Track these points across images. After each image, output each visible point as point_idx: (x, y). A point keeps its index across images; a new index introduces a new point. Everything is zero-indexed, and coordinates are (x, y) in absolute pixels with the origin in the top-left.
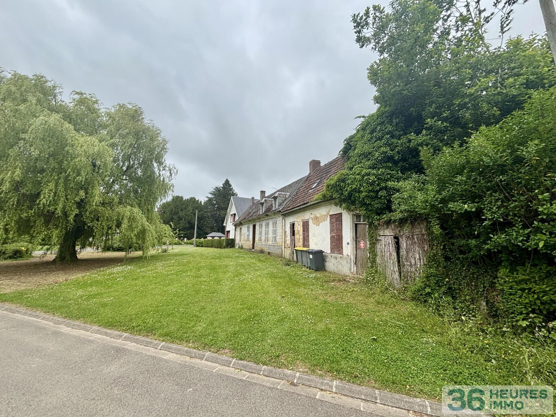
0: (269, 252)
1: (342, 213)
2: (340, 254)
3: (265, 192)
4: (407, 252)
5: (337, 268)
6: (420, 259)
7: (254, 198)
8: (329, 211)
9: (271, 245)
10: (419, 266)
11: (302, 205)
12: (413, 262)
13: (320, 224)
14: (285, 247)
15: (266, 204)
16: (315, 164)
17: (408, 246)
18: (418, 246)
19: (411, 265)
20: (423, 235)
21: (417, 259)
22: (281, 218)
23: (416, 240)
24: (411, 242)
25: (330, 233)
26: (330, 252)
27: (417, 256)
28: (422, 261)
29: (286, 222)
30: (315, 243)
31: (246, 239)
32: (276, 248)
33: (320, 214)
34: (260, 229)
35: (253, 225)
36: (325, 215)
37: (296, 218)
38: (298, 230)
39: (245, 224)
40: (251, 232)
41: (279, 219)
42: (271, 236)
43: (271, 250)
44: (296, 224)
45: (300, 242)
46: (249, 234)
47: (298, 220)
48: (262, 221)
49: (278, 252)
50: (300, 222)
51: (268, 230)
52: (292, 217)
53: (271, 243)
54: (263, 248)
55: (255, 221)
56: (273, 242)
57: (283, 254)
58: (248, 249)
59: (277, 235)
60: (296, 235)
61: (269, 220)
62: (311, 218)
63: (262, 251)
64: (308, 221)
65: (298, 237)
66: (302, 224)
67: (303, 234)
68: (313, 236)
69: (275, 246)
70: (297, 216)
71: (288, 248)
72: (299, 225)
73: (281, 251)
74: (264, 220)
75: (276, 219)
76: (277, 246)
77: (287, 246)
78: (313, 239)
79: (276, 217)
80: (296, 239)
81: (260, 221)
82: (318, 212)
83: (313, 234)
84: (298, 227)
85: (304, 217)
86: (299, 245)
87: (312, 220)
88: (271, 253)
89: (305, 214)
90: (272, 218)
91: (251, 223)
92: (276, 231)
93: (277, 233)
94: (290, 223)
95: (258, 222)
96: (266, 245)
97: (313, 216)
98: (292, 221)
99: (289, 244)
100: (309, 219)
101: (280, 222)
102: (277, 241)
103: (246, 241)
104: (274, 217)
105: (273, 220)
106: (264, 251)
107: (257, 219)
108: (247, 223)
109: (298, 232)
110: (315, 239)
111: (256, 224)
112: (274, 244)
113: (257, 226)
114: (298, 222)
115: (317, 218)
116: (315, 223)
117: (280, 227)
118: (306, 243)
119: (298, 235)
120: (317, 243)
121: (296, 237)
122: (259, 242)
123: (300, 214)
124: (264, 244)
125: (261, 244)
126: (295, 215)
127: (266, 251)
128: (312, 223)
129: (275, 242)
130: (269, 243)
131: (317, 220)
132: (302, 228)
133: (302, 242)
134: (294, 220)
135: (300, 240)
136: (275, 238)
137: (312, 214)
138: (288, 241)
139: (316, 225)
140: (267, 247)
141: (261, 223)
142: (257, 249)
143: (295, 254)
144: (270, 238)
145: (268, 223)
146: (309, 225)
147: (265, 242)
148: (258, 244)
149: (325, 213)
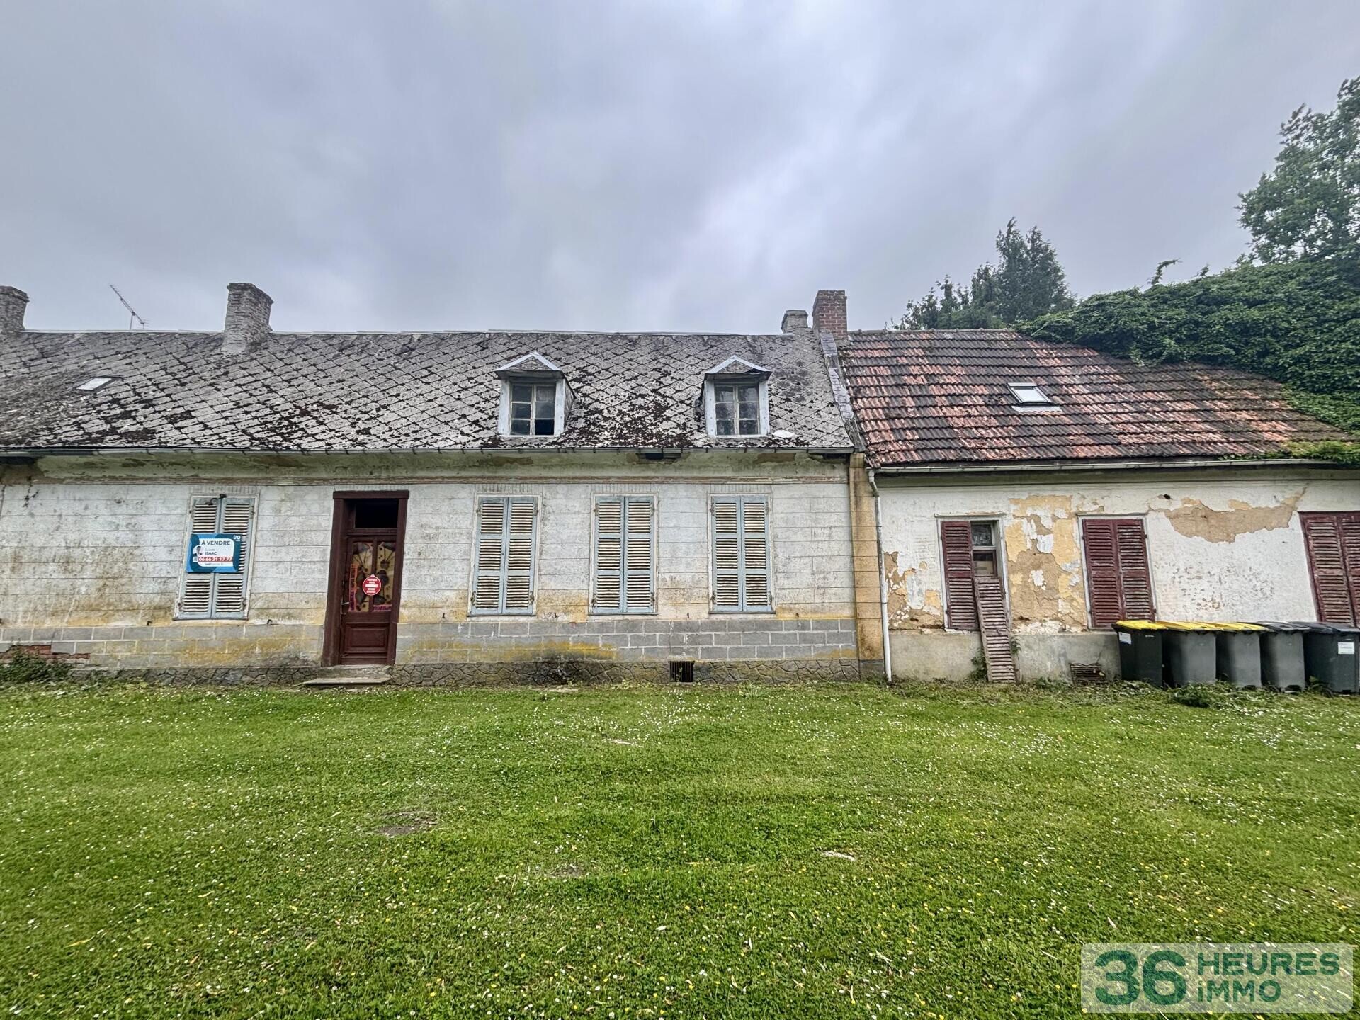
8: (1296, 499)
9: (711, 626)
13: (1239, 537)
14: (888, 629)
22: (840, 491)
25: (1312, 567)
29: (886, 512)
30: (1203, 603)
31: (146, 592)
32: (784, 636)
33: (1233, 503)
34: (506, 530)
35: (336, 493)
36: (1273, 511)
37: (1017, 502)
38: (1035, 552)
39: (115, 480)
40: (301, 543)
41: (799, 490)
42: (688, 577)
43: (708, 652)
44: (1018, 528)
45: (1065, 600)
46: (237, 559)
47: (1039, 513)
48: (535, 480)
49: (812, 654)
50: (1055, 519)
51: (647, 543)
52: (961, 496)
53: (700, 613)
54: (573, 645)
55: (384, 475)
56: (727, 608)
57: (884, 661)
58: (247, 670)
59: (781, 568)
60: (1014, 572)
61: (658, 488)
62: (1167, 511)
63: (559, 670)
64: (1141, 520)
65: (1039, 582)
66: (1076, 530)
67: (1090, 568)
68: (1187, 576)
69: (765, 626)
70: (1023, 493)
71: (927, 631)
72: (1049, 532)
73: (843, 649)
74: (572, 480)
75: (767, 489)
76: (789, 625)
77: (905, 621)
78: (1184, 586)
79: (769, 481)
80: (1014, 590)
81: (501, 478)
82: (1217, 498)
83: (1182, 569)
84: (1034, 541)
85: (1095, 503)
86: (1049, 613)
87: (1170, 518)
88: (711, 667)
89: (1104, 493)
90: (704, 481)
91: (289, 477)
92: (770, 547)
93: (784, 561)
94: (937, 517)
95: (454, 486)
96: (633, 626)
97: (1176, 504)
98: (964, 512)
99: (938, 613)
100: (1144, 515)
101: (822, 505)
102: (776, 600)
103: (164, 609)
104: (729, 474)
105: (725, 492)
106: (594, 665)
107: (449, 467)
108: (188, 473)
109: (1038, 559)
110: (1205, 585)
111: (406, 495)
112: (751, 617)
113: (444, 509)
114: (1037, 519)
115: (1207, 515)
116: (1197, 533)
117: (819, 531)
118: (1124, 602)
119: (1041, 572)
120: (1218, 600)
121: (1017, 579)
122: (486, 611)
123: (1061, 491)
124: (602, 624)
125: (533, 625)
126: (996, 488)
127: (642, 658)
128: (1176, 529)
129: (752, 603)
130: (667, 613)
131: (1213, 522)
132: (1080, 544)
133: (1081, 601)
134: (989, 510)
135: (1064, 592)
136: (757, 585)
137: (1167, 497)
138: (917, 598)
139: (1209, 539)
140: (650, 640)
141: (514, 492)
142: (458, 660)
143: (1024, 654)
144: (675, 586)
145: (649, 502)
146: (1144, 537)
147: (600, 610)
148: (475, 625)
149: (1273, 505)
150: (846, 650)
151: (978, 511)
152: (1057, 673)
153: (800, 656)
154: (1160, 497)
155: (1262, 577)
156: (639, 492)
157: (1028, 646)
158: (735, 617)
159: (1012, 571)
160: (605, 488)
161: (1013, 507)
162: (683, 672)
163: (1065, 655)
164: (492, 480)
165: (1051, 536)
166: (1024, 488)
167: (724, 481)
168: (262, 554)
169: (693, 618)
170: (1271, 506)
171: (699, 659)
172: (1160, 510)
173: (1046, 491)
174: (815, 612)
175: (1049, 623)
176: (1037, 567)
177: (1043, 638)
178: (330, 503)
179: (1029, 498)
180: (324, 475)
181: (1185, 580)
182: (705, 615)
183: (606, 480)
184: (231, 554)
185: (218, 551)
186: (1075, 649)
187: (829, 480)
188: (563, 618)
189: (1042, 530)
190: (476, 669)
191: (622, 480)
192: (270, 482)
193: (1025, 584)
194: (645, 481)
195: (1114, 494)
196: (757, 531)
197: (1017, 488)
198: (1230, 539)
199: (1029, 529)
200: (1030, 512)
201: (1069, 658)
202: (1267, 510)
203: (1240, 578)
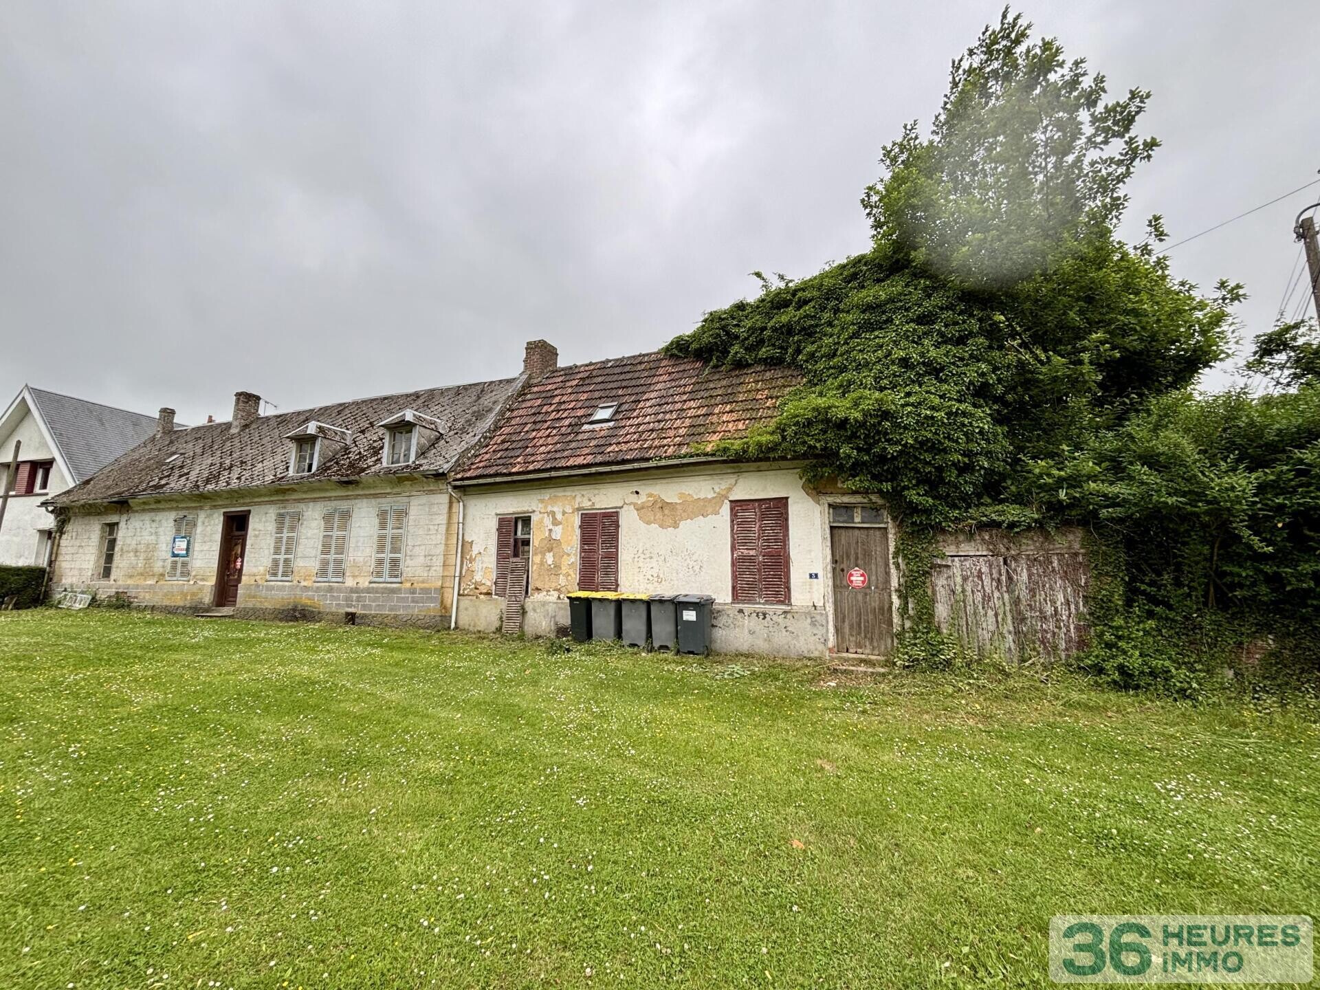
0: (348, 614)
1: (787, 498)
2: (782, 602)
3: (258, 398)
4: (1033, 592)
5: (768, 640)
6: (1068, 603)
7: (173, 412)
8: (730, 489)
9: (368, 590)
10: (1064, 618)
11: (601, 464)
12: (1049, 610)
13: (682, 524)
14: (459, 595)
15: (326, 442)
16: (541, 353)
17: (1035, 578)
18: (1061, 578)
19: (1044, 618)
20: (1076, 554)
21: (1059, 603)
22: (444, 499)
23: (1055, 564)
24: (1041, 571)
25: (733, 549)
26: (729, 599)
27: (1060, 598)
28: (1073, 607)
29: (467, 511)
30: (651, 578)
31: (158, 567)
32: (403, 598)
33: (681, 495)
34: (285, 531)
35: (225, 513)
36: (710, 500)
37: (542, 501)
38: (550, 539)
39: (153, 510)
40: (211, 541)
41: (424, 499)
42: (361, 559)
43: (364, 607)
44: (541, 521)
45: (564, 575)
46: (188, 549)
47: (555, 509)
48: (299, 501)
49: (416, 610)
50: (564, 513)
51: (344, 538)
52: (511, 498)
53: (364, 583)
54: (305, 599)
55: (242, 501)
56: (377, 580)
57: (451, 617)
58: (184, 608)
59: (409, 553)
60: (536, 554)
61: (353, 502)
62: (635, 504)
63: (297, 614)
64: (617, 512)
65: (550, 562)
66: (577, 520)
67: (583, 550)
68: (643, 556)
69: (393, 591)
70: (547, 494)
71: (482, 597)
72: (560, 523)
73: (433, 607)
74: (314, 500)
75: (406, 500)
76: (407, 591)
77: (471, 590)
78: (641, 564)
79: (407, 494)
80: (535, 568)
81: (287, 500)
82: (671, 491)
83: (640, 551)
84: (550, 530)
85: (590, 500)
86: (554, 585)
87: (637, 510)
88: (364, 616)
89: (596, 491)
90: (375, 496)
91: (208, 504)
92: (404, 539)
93: (411, 547)
94: (497, 515)
95: (268, 506)
96: (331, 589)
97: (642, 499)
98: (511, 510)
99: (489, 583)
100: (620, 508)
101: (435, 509)
102: (404, 575)
103: (162, 575)
104: (388, 490)
105: (385, 503)
106: (312, 612)
107: (265, 495)
108: (175, 505)
109: (551, 545)
110: (654, 565)
111: (249, 511)
112: (389, 585)
113: (264, 519)
114: (553, 513)
115: (664, 506)
116: (655, 521)
117: (431, 527)
118: (599, 578)
119: (551, 554)
120: (661, 576)
121: (537, 559)
122: (273, 578)
123: (569, 492)
124: (318, 588)
125: (289, 587)
126: (531, 492)
127: (334, 610)
128: (640, 518)
129: (391, 576)
130: (350, 582)
131: (666, 512)
132: (578, 532)
133: (574, 576)
134: (525, 509)
135: (564, 569)
136: (395, 563)
137: (637, 493)
138: (480, 573)
139: (661, 526)
140: (338, 598)
141: (291, 509)
142: (258, 605)
143: (531, 615)
144: (355, 565)
145: (348, 512)
146: (618, 526)
147: (320, 579)
148: (267, 586)
149: (710, 495)
150: (434, 608)
151: (519, 510)
152: (548, 630)
153: (410, 611)
154: (632, 493)
155: (694, 558)
156: (344, 505)
157: (534, 610)
158: (382, 585)
159: (535, 554)
160: (328, 503)
161: (540, 505)
162: (351, 618)
163: (555, 617)
164: (283, 501)
165: (561, 526)
166: (547, 490)
167: (385, 495)
168: (197, 546)
169: (361, 585)
170: (709, 497)
171: (359, 611)
172: (630, 504)
173: (560, 492)
174: (423, 582)
175: (552, 592)
176: (550, 550)
177: (544, 604)
178: (222, 518)
179: (550, 498)
180: (220, 503)
181: (641, 560)
182: (367, 584)
183: (329, 499)
184: (185, 547)
185: (182, 545)
186: (562, 612)
187: (441, 492)
188: (303, 583)
189: (556, 523)
190: (264, 611)
191: (337, 498)
192: (201, 508)
193: (542, 563)
194: (347, 498)
195: (604, 491)
196: (399, 528)
197: (543, 491)
198: (676, 526)
199: (548, 521)
200: (549, 509)
201: (557, 619)
202: (705, 500)
203: (680, 558)
